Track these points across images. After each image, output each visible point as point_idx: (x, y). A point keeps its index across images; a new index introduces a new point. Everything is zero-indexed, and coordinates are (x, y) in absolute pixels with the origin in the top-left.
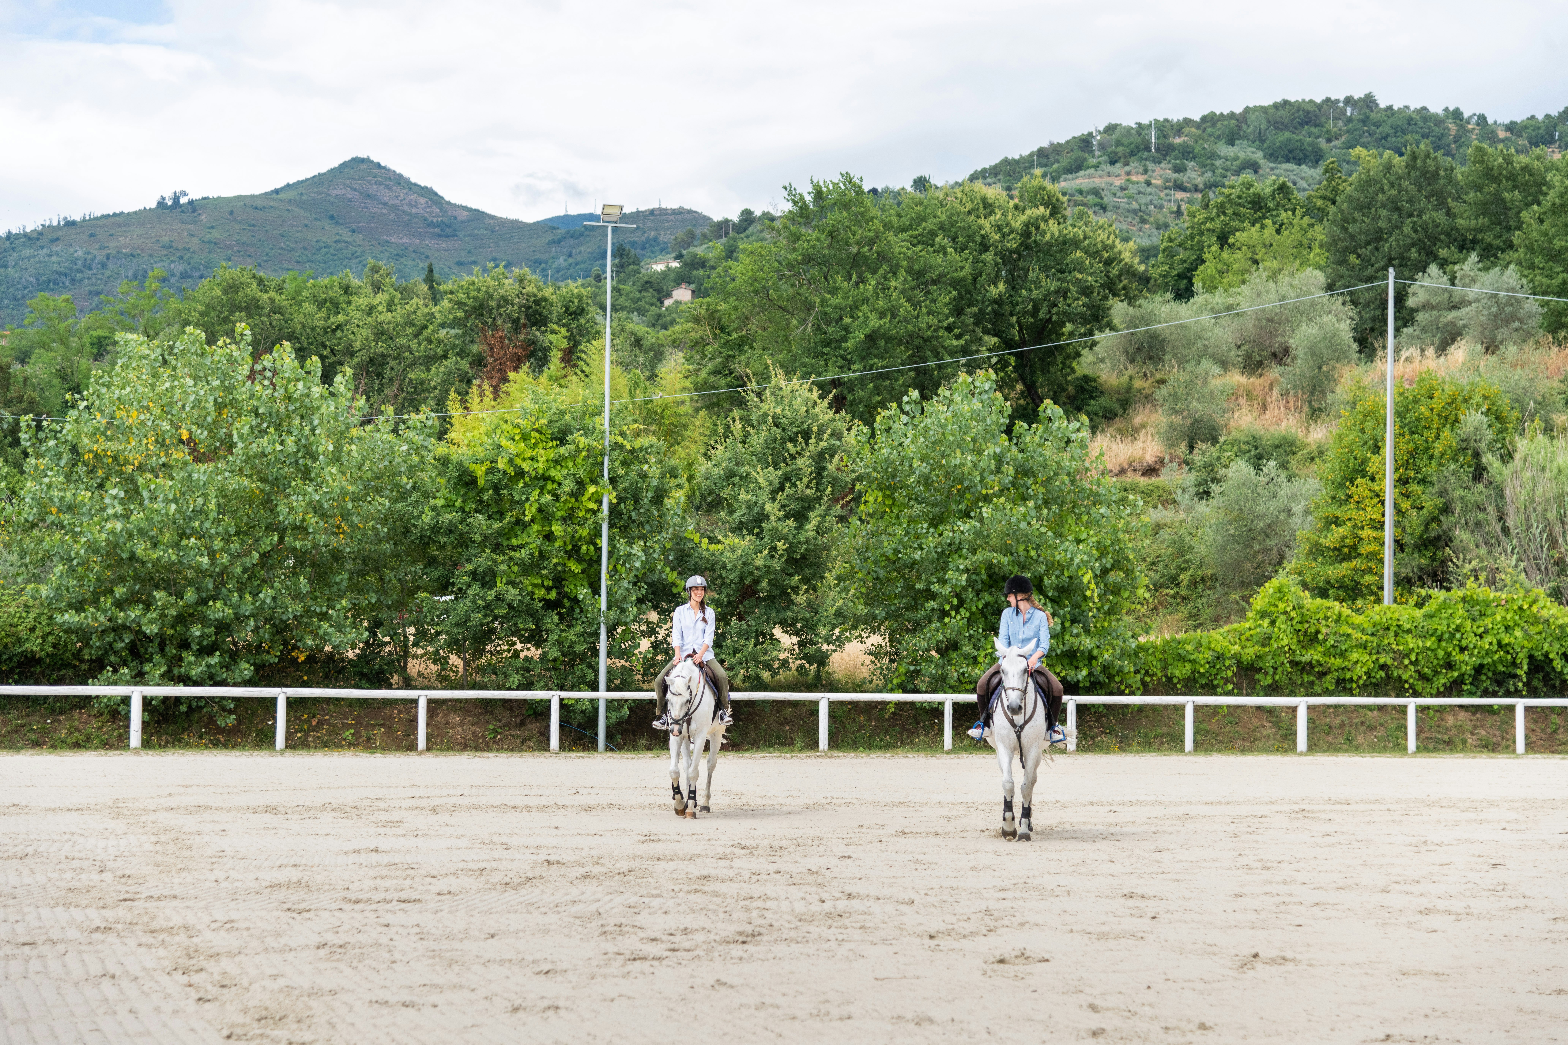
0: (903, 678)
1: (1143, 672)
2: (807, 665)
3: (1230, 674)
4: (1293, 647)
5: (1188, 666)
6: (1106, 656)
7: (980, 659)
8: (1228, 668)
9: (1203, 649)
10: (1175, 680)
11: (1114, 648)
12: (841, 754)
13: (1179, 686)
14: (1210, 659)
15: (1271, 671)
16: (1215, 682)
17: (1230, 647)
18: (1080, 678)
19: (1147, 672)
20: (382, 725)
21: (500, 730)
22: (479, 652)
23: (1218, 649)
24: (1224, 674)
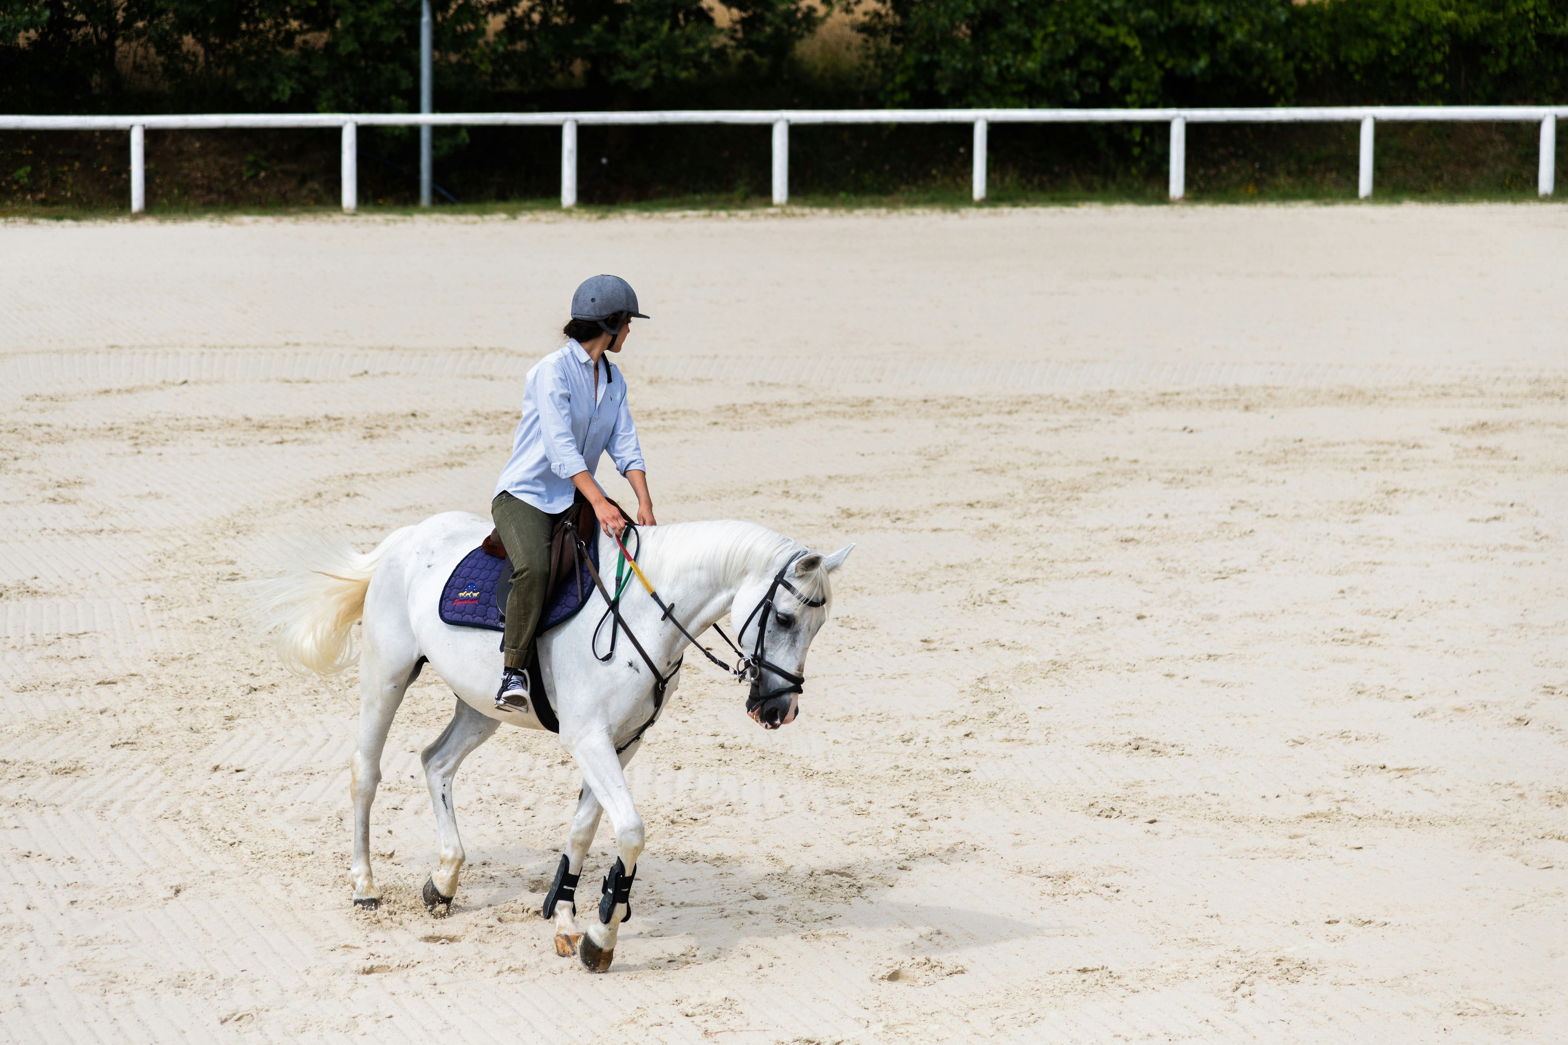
0: (912, 73)
1: (1299, 55)
2: (757, 58)
3: (1439, 57)
4: (1543, 12)
5: (1373, 44)
6: (1239, 35)
7: (1036, 43)
8: (1437, 48)
9: (1396, 17)
10: (1352, 68)
11: (1251, 22)
12: (807, 210)
13: (1357, 77)
14: (1408, 32)
15: (1506, 51)
16: (1416, 71)
17: (1442, 13)
18: (1196, 70)
19: (1306, 57)
20: (76, 157)
21: (264, 164)
22: (230, 31)
23: (1422, 17)
24: (1429, 58)
